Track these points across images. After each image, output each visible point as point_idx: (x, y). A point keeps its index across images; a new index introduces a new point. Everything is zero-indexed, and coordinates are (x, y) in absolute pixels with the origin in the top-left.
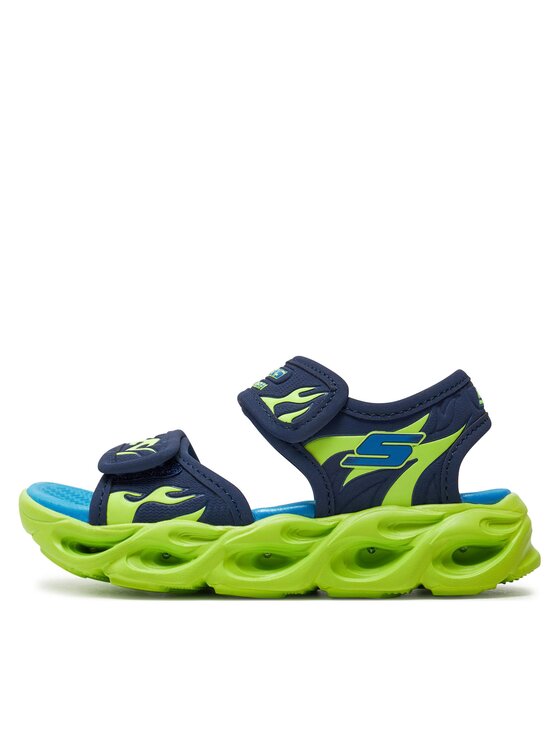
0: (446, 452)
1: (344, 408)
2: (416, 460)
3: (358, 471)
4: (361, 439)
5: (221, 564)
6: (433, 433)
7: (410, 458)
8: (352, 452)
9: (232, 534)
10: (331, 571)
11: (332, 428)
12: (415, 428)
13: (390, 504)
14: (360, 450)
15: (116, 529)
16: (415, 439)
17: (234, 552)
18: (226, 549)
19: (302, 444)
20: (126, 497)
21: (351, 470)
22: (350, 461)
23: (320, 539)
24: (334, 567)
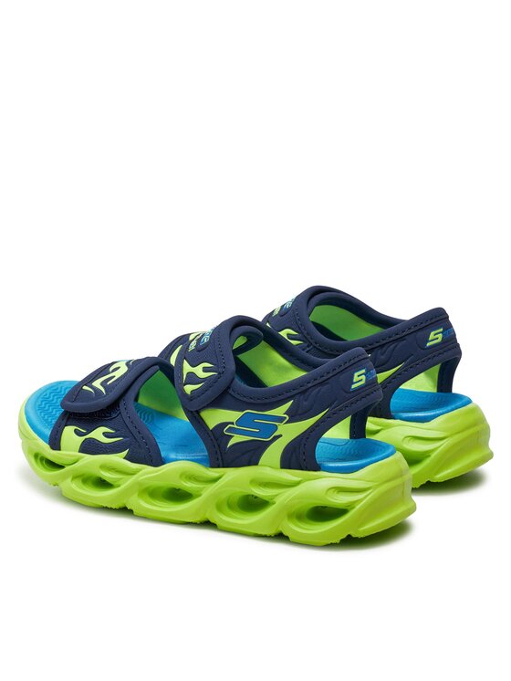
0: (305, 432)
1: (229, 388)
2: (280, 436)
3: (236, 439)
4: (239, 414)
5: (136, 495)
6: (294, 416)
7: (276, 434)
8: (233, 423)
9: (146, 473)
10: (215, 511)
11: (218, 402)
12: (280, 411)
13: (265, 466)
14: (239, 422)
15: (67, 455)
16: (280, 419)
17: (147, 486)
18: (139, 484)
19: (198, 412)
20: (76, 431)
21: (231, 437)
22: (231, 430)
23: (209, 485)
24: (219, 508)
